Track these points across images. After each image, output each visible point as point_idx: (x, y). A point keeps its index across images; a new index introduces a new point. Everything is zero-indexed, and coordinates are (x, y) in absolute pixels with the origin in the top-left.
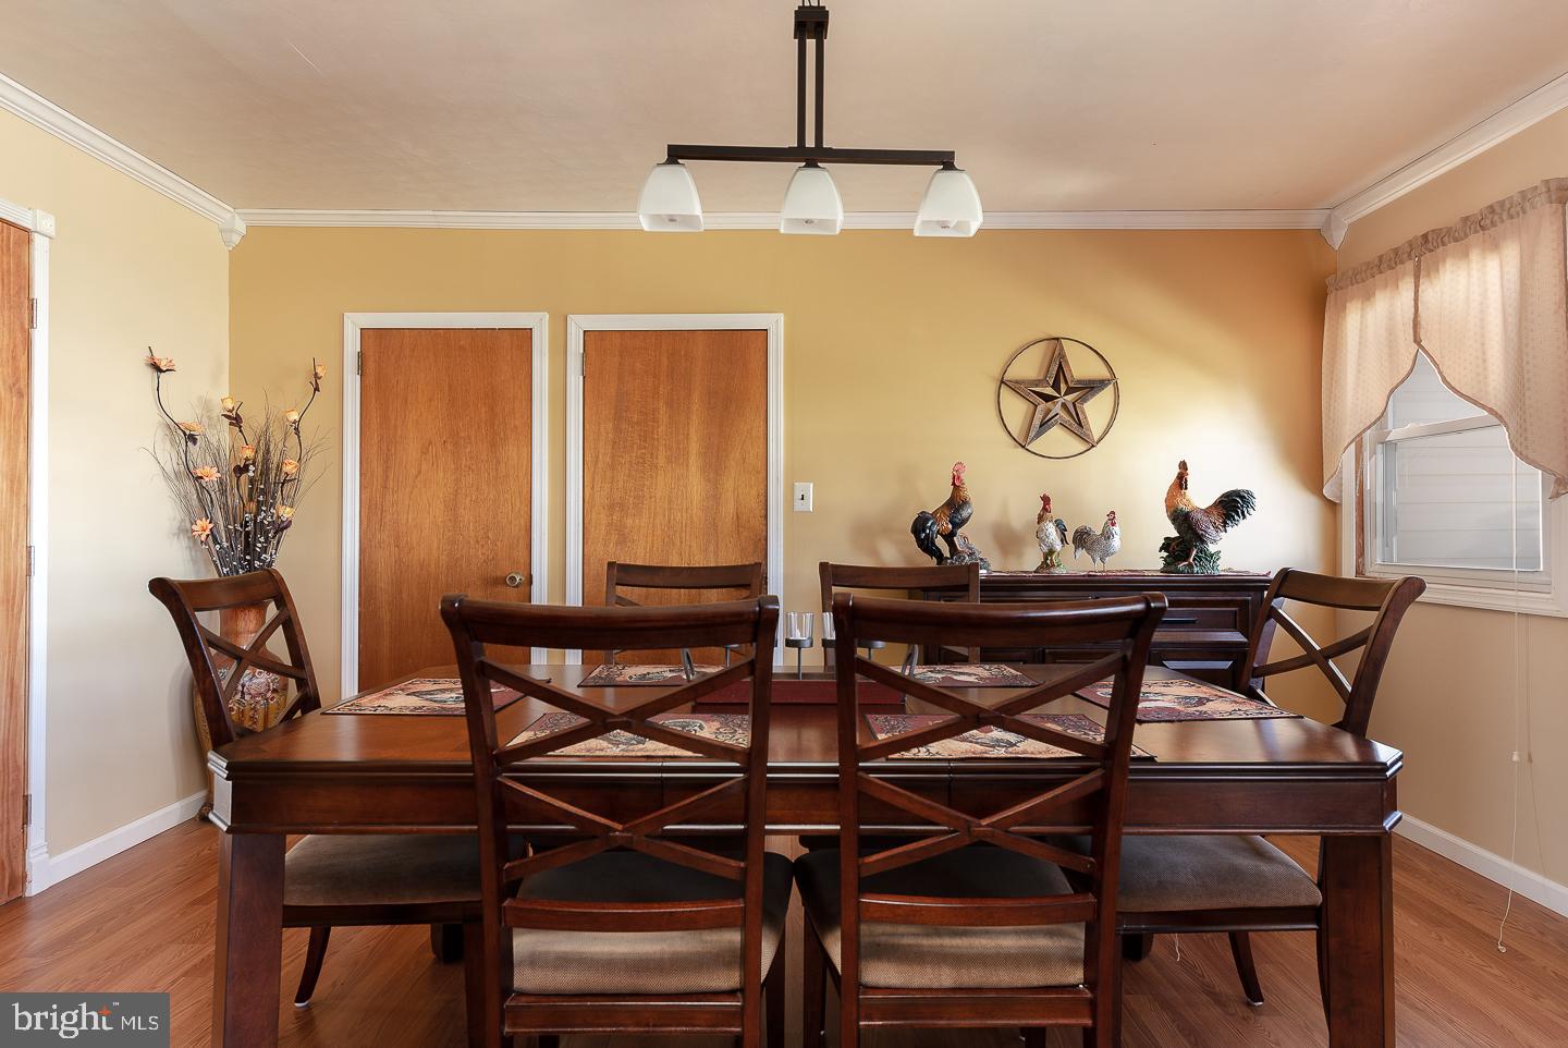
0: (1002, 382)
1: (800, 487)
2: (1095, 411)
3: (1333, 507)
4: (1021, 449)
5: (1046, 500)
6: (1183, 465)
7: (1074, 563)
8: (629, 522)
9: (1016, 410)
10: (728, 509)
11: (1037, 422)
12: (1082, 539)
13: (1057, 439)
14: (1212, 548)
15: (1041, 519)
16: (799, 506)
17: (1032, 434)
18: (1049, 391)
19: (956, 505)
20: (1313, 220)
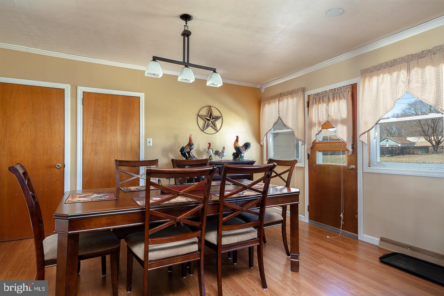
0: (198, 115)
1: (148, 140)
2: (218, 123)
3: (262, 146)
4: (202, 132)
5: (210, 144)
6: (237, 137)
7: (215, 159)
8: (98, 148)
9: (201, 122)
10: (129, 145)
11: (206, 125)
12: (217, 153)
13: (210, 130)
14: (242, 155)
15: (208, 148)
16: (148, 144)
17: (205, 128)
18: (208, 118)
19: (190, 144)
20: (258, 86)
